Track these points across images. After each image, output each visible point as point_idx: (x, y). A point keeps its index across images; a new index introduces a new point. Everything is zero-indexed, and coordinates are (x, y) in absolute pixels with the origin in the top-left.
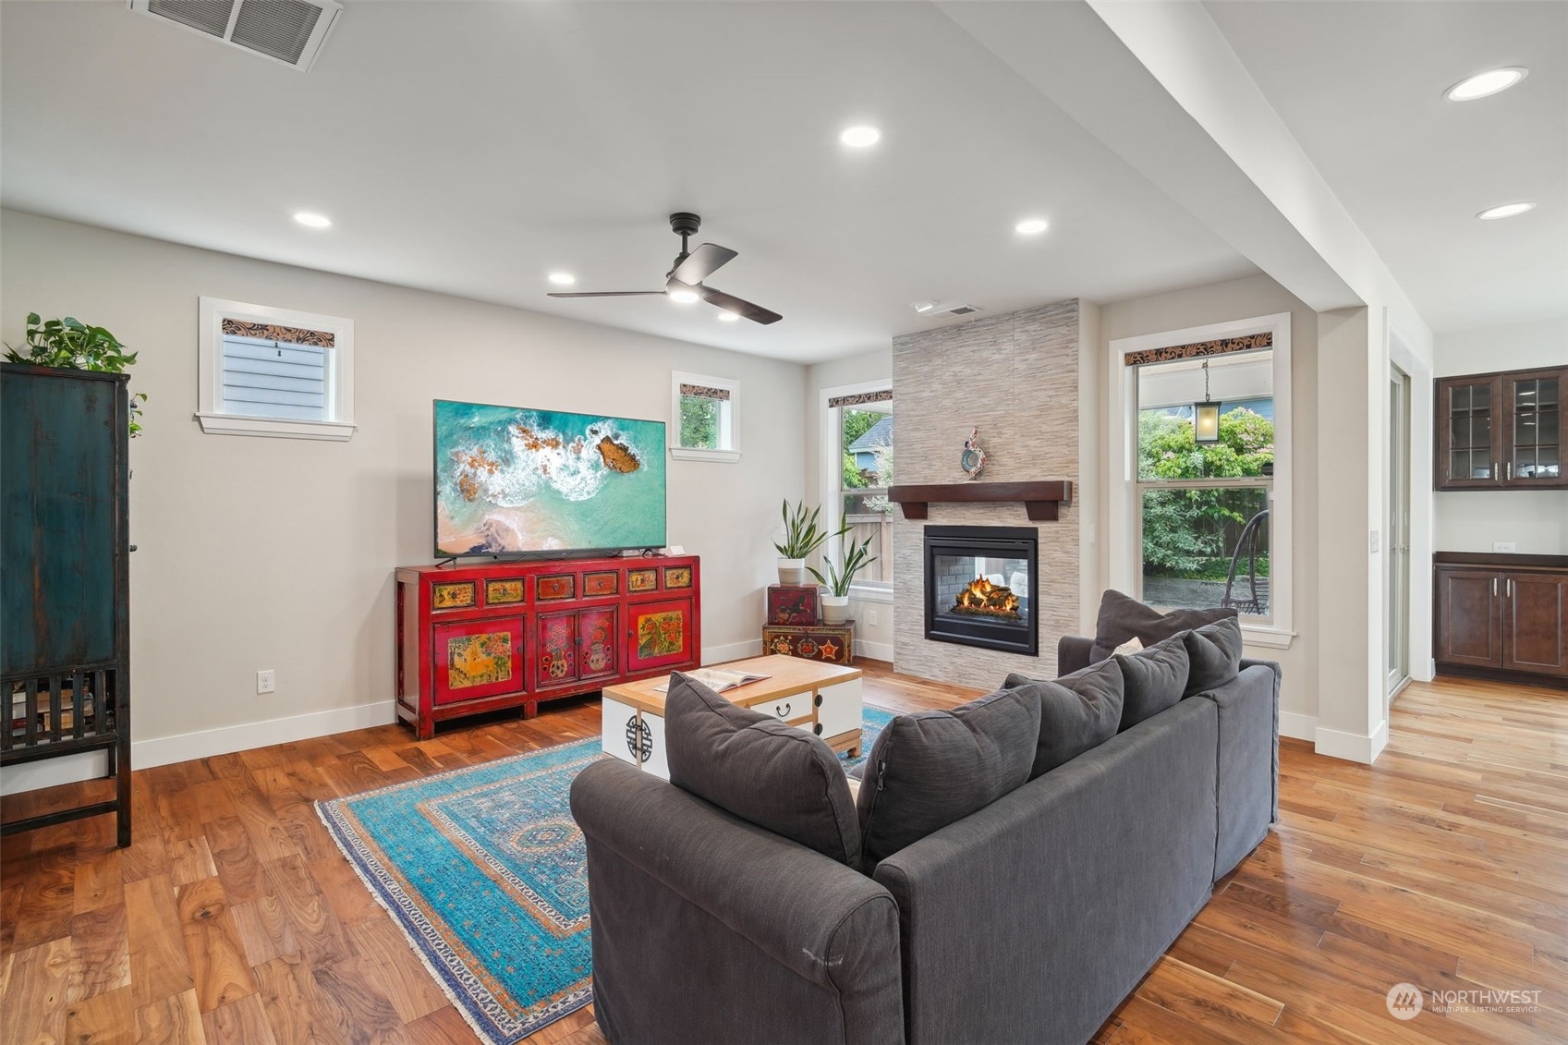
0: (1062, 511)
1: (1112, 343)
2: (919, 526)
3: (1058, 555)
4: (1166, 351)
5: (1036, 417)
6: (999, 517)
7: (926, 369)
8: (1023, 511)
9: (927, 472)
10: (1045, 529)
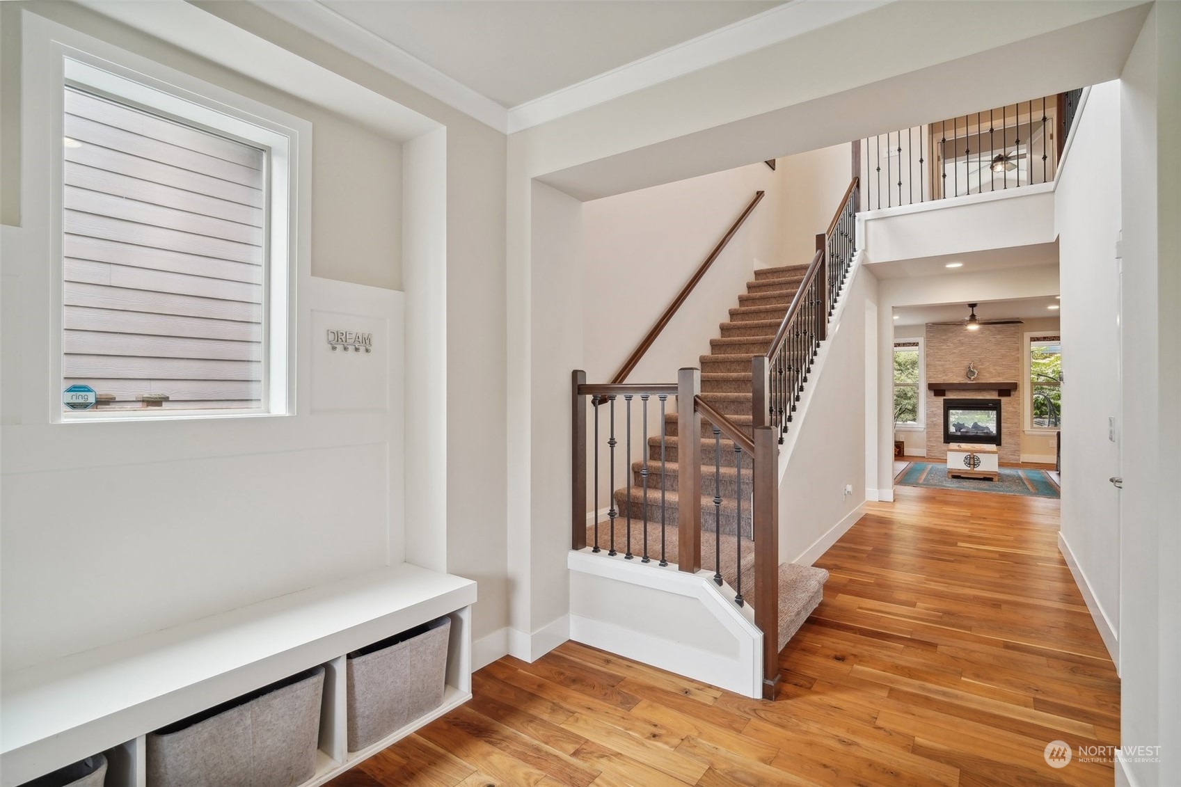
0: (1012, 393)
1: (1025, 333)
2: (941, 399)
3: (1011, 409)
4: (1047, 337)
5: (1000, 359)
6: (982, 395)
7: (944, 337)
8: (996, 393)
9: (944, 378)
10: (1004, 400)
